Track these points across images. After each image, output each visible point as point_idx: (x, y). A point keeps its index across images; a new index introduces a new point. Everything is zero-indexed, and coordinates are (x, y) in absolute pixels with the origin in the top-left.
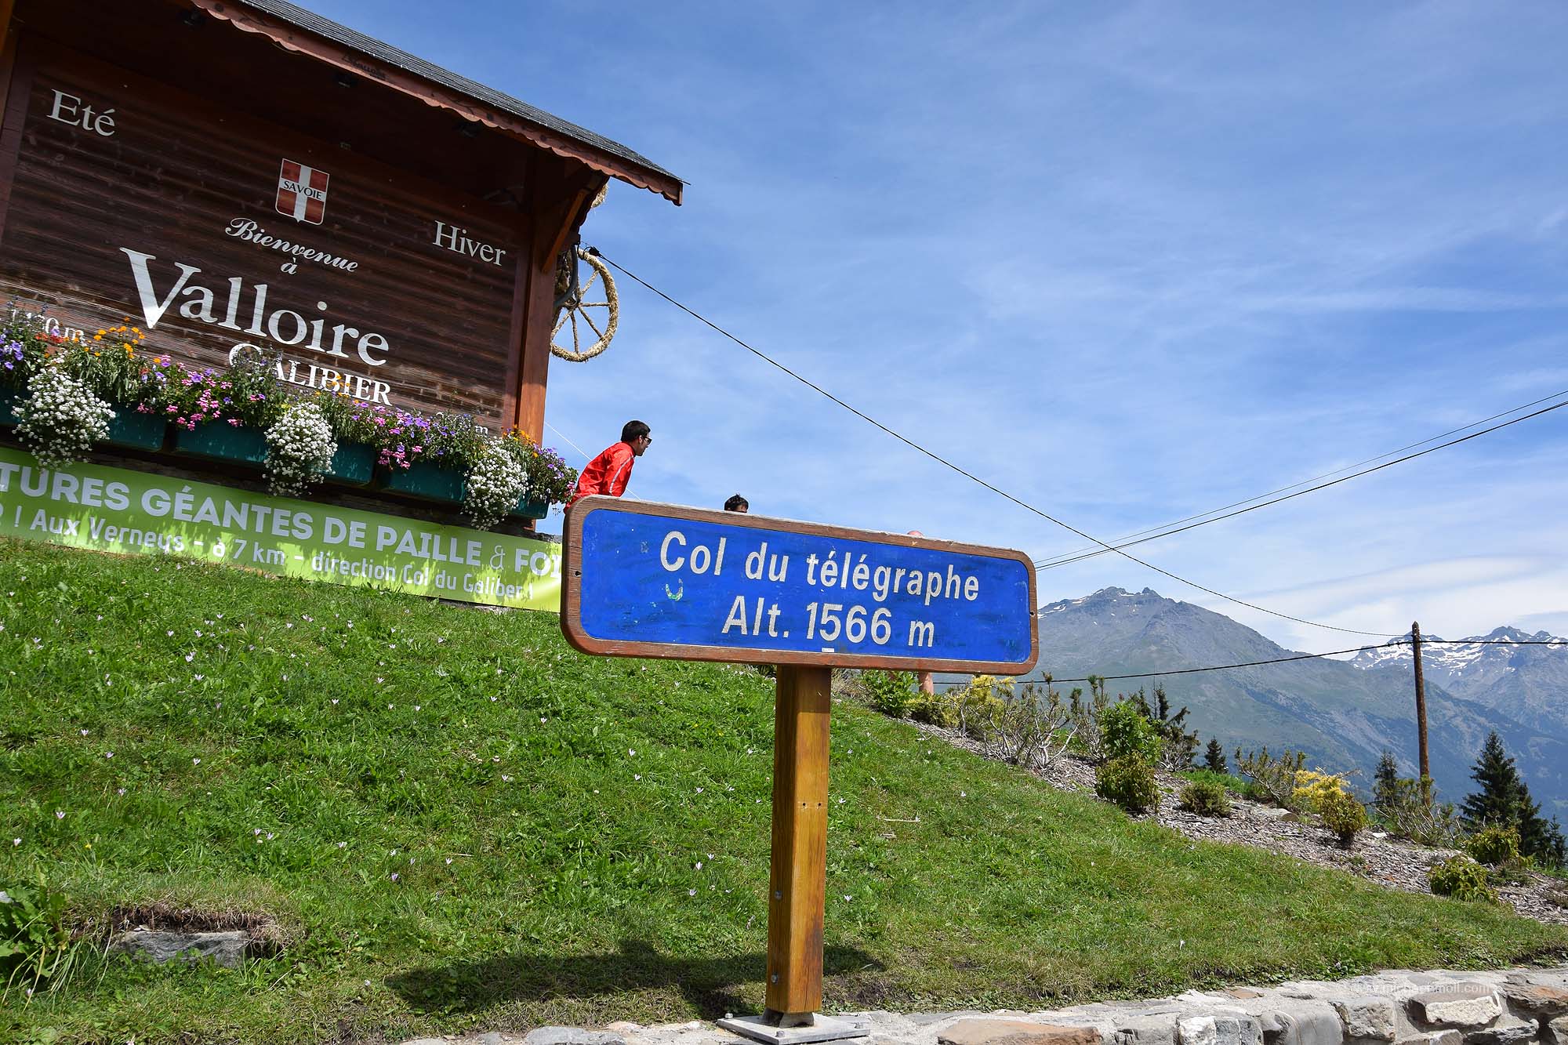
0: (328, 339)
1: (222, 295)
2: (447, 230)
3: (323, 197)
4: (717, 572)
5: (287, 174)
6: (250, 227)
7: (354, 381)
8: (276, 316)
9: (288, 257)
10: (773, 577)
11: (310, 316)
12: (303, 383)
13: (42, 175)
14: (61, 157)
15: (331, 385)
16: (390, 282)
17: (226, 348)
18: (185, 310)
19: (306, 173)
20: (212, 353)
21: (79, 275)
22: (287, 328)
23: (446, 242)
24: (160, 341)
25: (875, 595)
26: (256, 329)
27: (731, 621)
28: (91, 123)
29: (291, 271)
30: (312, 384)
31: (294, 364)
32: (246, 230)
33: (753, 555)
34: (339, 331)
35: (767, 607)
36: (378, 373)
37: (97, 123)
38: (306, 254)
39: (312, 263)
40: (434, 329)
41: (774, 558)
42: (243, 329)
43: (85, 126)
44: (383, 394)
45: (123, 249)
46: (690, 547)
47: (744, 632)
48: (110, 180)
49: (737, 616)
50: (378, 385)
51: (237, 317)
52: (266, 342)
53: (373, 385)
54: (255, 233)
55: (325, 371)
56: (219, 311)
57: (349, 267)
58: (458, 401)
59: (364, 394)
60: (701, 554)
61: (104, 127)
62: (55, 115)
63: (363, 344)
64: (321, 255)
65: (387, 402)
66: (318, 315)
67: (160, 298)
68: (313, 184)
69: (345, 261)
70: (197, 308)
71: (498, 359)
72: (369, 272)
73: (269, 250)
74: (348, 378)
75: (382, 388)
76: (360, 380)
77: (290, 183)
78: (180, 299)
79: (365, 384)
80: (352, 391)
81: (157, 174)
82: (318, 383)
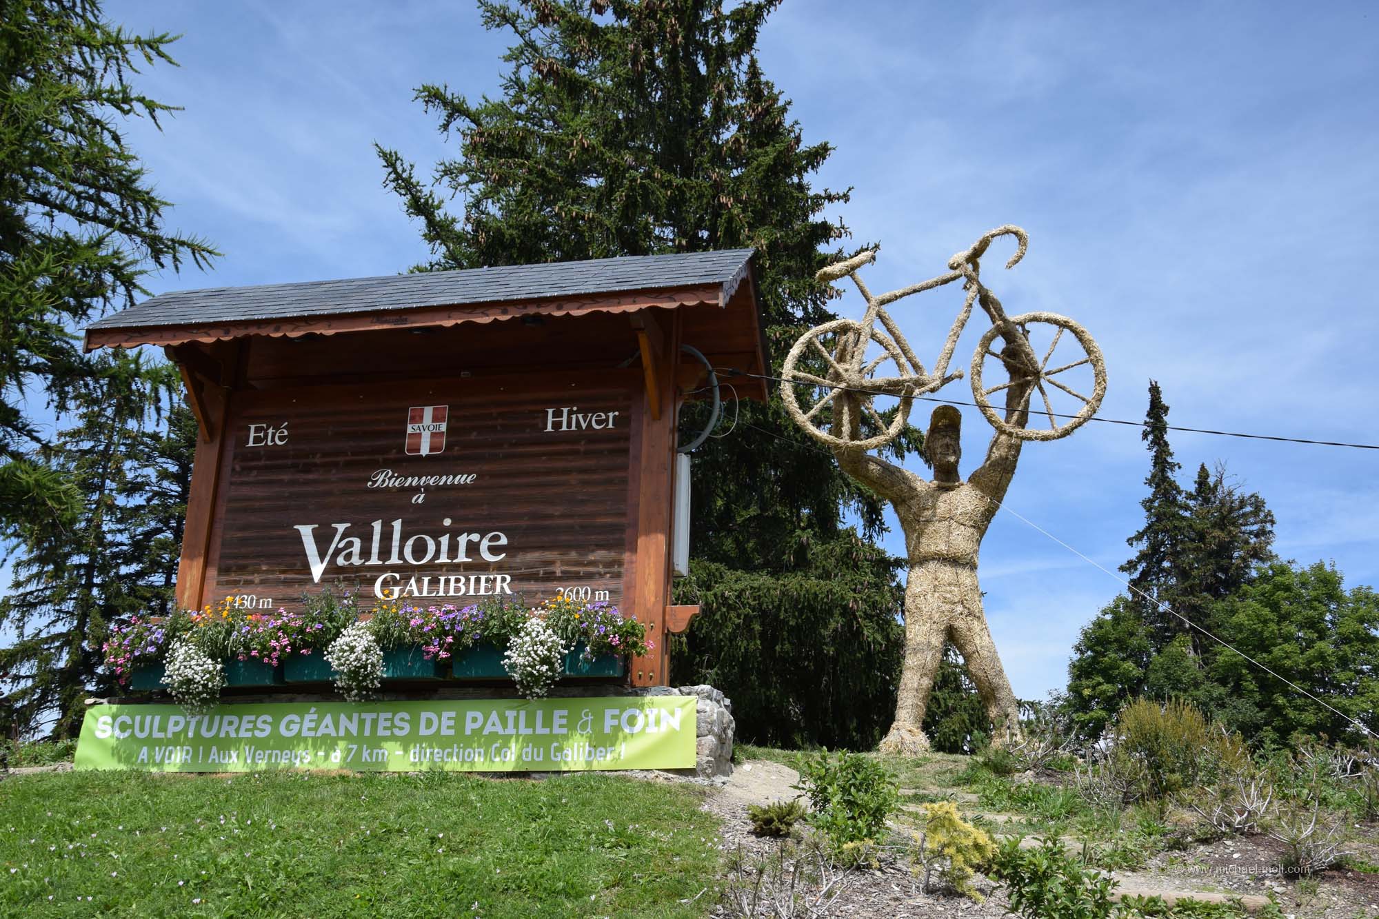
0: (453, 550)
1: (367, 539)
2: (558, 414)
3: (444, 427)
5: (413, 420)
6: (386, 476)
7: (478, 581)
8: (410, 542)
9: (416, 490)
11: (437, 534)
12: (434, 595)
13: (245, 491)
14: (255, 473)
15: (457, 590)
16: (506, 481)
17: (372, 582)
18: (341, 561)
19: (428, 412)
20: (364, 589)
21: (268, 557)
22: (419, 551)
23: (557, 425)
24: (321, 590)
26: (394, 560)
28: (273, 440)
29: (420, 501)
30: (441, 593)
31: (426, 580)
32: (385, 479)
36: (499, 567)
37: (276, 438)
38: (431, 482)
39: (438, 488)
40: (550, 510)
42: (384, 562)
43: (270, 443)
44: (505, 585)
45: (296, 527)
48: (286, 477)
50: (499, 578)
51: (380, 553)
52: (403, 568)
53: (495, 579)
54: (390, 479)
55: (453, 578)
56: (365, 553)
57: (468, 481)
58: (577, 573)
59: (487, 590)
61: (281, 439)
62: (251, 444)
63: (485, 544)
64: (444, 478)
65: (508, 591)
66: (444, 531)
67: (322, 556)
68: (435, 419)
69: (465, 476)
70: (349, 556)
71: (618, 520)
72: (487, 477)
73: (402, 490)
74: (473, 578)
75: (504, 580)
76: (483, 578)
77: (416, 426)
78: (337, 552)
79: (487, 580)
80: (477, 590)
81: (318, 460)
82: (447, 591)
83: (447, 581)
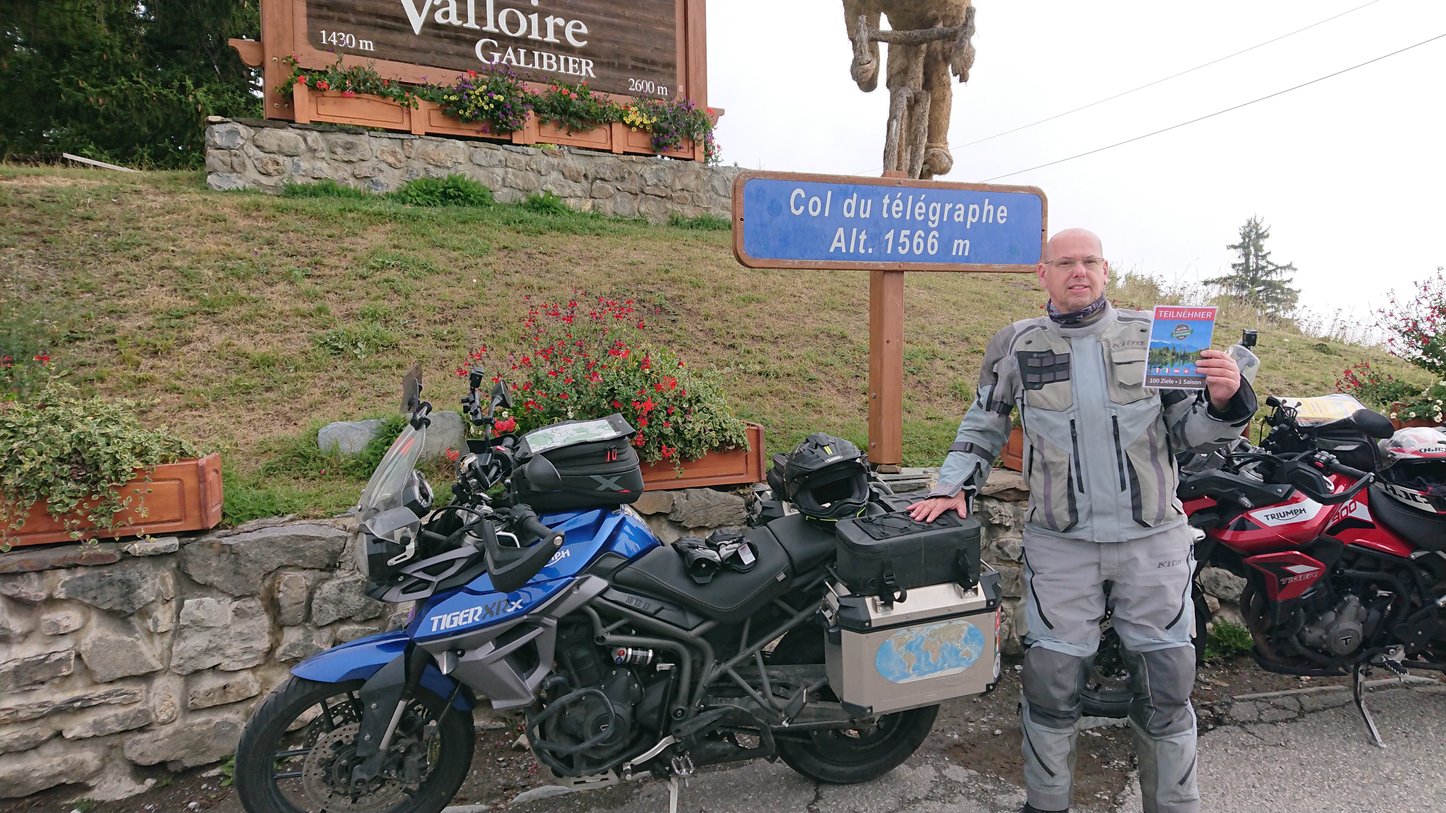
0: (543, 29)
1: (462, 1)
4: (826, 214)
7: (566, 61)
8: (503, 14)
10: (862, 216)
11: (527, 11)
12: (530, 66)
15: (550, 66)
17: (473, 43)
18: (439, 18)
20: (464, 48)
22: (513, 23)
24: (424, 44)
25: (930, 223)
26: (490, 27)
27: (835, 244)
30: (537, 66)
31: (522, 52)
33: (848, 201)
34: (550, 21)
35: (859, 234)
36: (584, 53)
41: (863, 201)
42: (481, 26)
44: (589, 69)
46: (808, 198)
47: (844, 250)
49: (839, 241)
50: (584, 61)
51: (476, 18)
52: (500, 37)
53: (581, 62)
55: (545, 55)
56: (462, 15)
58: (644, 69)
59: (575, 70)
60: (815, 203)
63: (569, 30)
65: (592, 75)
66: (534, 10)
67: (419, 8)
70: (446, 15)
71: (670, 31)
74: (562, 58)
75: (587, 64)
76: (571, 59)
78: (434, 9)
79: (574, 62)
80: (567, 69)
82: (541, 64)
83: (541, 57)
